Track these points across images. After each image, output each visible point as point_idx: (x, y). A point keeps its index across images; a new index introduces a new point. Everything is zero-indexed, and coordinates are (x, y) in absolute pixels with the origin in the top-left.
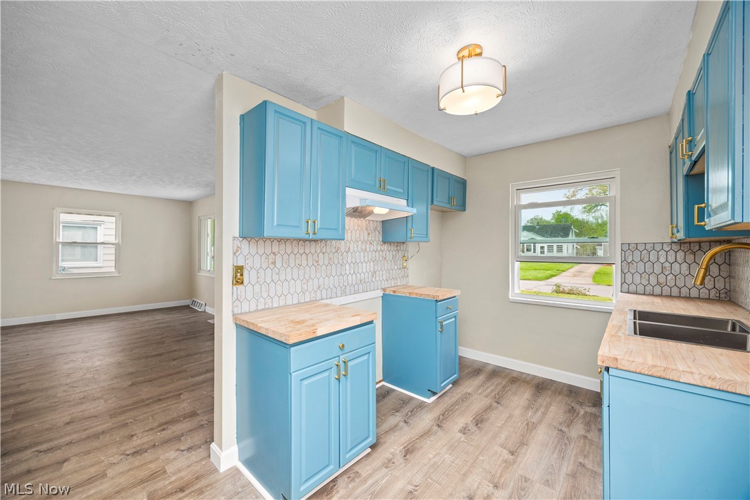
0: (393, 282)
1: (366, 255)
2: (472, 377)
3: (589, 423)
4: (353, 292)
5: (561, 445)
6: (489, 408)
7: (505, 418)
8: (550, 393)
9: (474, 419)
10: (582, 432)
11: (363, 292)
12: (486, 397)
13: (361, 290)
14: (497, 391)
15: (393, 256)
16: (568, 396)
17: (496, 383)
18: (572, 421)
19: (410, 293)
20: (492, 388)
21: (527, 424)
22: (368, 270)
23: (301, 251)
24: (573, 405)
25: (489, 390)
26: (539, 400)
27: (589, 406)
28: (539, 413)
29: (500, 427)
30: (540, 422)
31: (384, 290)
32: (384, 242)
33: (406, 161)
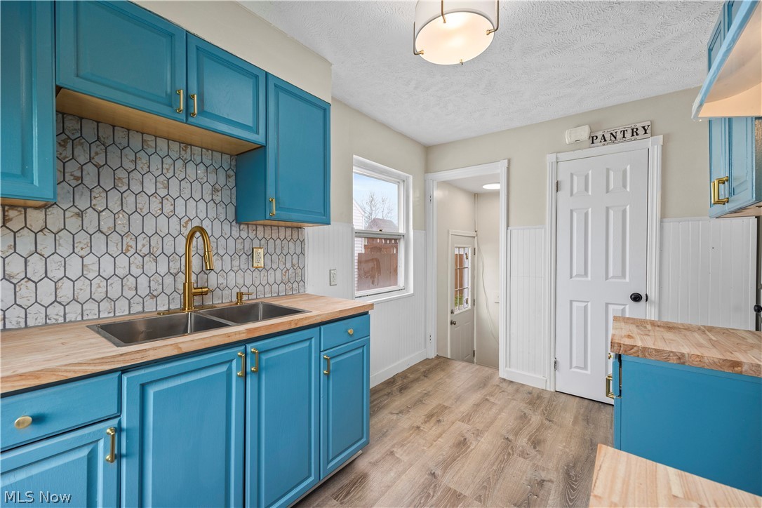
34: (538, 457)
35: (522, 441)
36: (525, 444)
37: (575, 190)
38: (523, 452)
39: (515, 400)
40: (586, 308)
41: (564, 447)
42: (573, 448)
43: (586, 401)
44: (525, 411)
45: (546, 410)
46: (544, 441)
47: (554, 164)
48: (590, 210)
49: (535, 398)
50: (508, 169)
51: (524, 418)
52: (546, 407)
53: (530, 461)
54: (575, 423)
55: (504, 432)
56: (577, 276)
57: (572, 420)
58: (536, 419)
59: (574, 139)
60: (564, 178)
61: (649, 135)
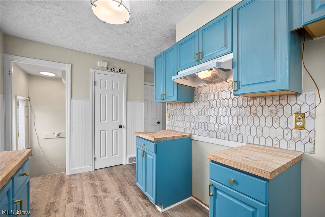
4: (215, 136)
22: (231, 123)
23: (186, 108)
34: (110, 194)
35: (101, 193)
36: (102, 193)
37: (102, 86)
38: (104, 196)
39: (83, 181)
40: (106, 132)
41: (114, 186)
42: (116, 185)
43: (106, 168)
44: (91, 182)
45: (98, 178)
46: (107, 188)
47: (94, 73)
48: (107, 95)
49: (90, 176)
50: (71, 69)
51: (93, 185)
52: (97, 177)
53: (109, 197)
54: (110, 177)
55: (91, 195)
56: (103, 120)
57: (108, 177)
58: (97, 183)
59: (102, 66)
60: (97, 80)
61: (124, 73)
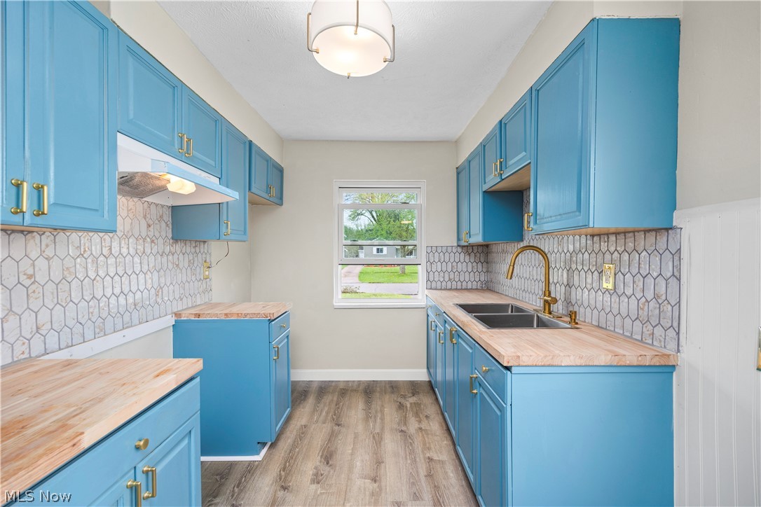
0: (189, 300)
1: (145, 262)
2: (300, 403)
3: (417, 413)
4: (119, 326)
5: (408, 447)
6: (332, 436)
7: (352, 440)
8: (378, 395)
9: (321, 456)
10: (417, 425)
11: (140, 323)
12: (324, 423)
13: (136, 321)
14: (332, 410)
15: (189, 261)
16: (393, 393)
17: (328, 401)
18: (406, 417)
19: (226, 315)
20: (326, 409)
21: (374, 437)
22: (149, 286)
24: (399, 400)
25: (324, 413)
26: (373, 406)
27: (410, 397)
28: (378, 420)
29: (352, 454)
30: (382, 429)
31: (177, 314)
32: (176, 239)
33: (217, 119)
